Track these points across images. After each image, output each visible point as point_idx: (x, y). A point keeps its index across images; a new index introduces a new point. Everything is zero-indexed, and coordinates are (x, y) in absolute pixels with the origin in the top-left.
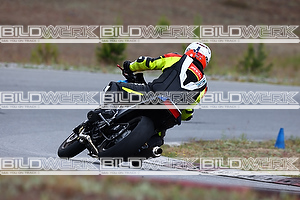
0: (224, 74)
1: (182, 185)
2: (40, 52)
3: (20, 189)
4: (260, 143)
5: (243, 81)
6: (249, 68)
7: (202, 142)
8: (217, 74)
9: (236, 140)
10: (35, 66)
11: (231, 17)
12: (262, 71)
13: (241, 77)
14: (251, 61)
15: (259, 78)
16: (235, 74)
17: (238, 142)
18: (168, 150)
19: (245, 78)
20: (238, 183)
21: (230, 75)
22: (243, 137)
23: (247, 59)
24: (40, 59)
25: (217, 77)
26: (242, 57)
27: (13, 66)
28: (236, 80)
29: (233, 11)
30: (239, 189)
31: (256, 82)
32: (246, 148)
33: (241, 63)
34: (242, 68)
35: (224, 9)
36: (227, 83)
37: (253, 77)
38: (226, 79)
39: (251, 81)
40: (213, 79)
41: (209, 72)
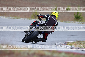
2: (34, 15)
3: (28, 54)
7: (80, 41)
18: (70, 43)
24: (34, 18)
25: (84, 23)
27: (26, 19)
40: (83, 24)
41: (82, 22)
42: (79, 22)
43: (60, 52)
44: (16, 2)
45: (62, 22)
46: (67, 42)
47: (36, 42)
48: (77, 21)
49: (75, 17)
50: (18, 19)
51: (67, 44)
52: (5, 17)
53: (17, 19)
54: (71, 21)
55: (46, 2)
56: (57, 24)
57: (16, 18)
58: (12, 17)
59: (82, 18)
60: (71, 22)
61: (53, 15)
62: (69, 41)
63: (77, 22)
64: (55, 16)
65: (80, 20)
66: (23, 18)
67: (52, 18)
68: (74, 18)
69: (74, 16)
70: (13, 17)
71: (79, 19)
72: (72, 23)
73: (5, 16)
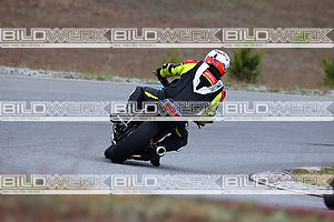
43: (266, 210)
44: (97, 14)
45: (277, 91)
52: (50, 73)
53: (99, 79)
54: (312, 88)
55: (213, 16)
57: (96, 76)
58: (78, 74)
60: (313, 92)
70: (81, 71)
73: (53, 68)
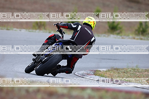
0: (128, 36)
1: (107, 90)
2: (37, 24)
4: (146, 70)
5: (137, 39)
6: (140, 33)
8: (125, 35)
9: (134, 68)
10: (34, 31)
11: (132, 7)
12: (147, 34)
13: (137, 37)
14: (141, 29)
15: (146, 38)
16: (134, 36)
17: (135, 69)
18: (100, 73)
19: (138, 37)
20: (136, 89)
21: (131, 36)
22: (137, 67)
23: (139, 28)
24: (37, 27)
25: (125, 37)
26: (136, 27)
27: (23, 31)
28: (134, 38)
29: (133, 5)
30: (136, 93)
31: (144, 40)
32: (139, 72)
33: (136, 30)
34: (137, 33)
35: (128, 3)
36: (129, 40)
37: (142, 37)
38: (129, 38)
39: (141, 39)
40: (122, 38)
41: (121, 35)
42: (115, 36)
46: (95, 71)
47: (54, 74)
48: (113, 34)
49: (110, 27)
50: (9, 30)
51: (95, 74)
56: (94, 40)
57: (6, 28)
59: (120, 28)
60: (103, 35)
61: (85, 24)
62: (99, 68)
63: (112, 36)
64: (90, 26)
65: (118, 32)
66: (17, 28)
67: (86, 28)
68: (108, 28)
69: (107, 26)
71: (117, 30)
72: (105, 37)
